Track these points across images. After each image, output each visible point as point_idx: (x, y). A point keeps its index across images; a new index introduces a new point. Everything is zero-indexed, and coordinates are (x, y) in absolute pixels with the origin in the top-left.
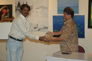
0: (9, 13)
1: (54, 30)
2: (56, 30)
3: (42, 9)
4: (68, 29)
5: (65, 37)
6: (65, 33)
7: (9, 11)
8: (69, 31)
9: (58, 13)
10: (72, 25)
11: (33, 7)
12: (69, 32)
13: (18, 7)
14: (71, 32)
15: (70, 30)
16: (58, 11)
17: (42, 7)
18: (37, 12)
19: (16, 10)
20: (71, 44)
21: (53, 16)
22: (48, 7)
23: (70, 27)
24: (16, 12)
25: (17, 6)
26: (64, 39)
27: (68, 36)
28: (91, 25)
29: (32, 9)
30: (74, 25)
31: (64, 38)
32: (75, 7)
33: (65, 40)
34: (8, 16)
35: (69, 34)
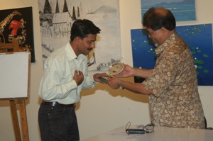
0: (24, 29)
3: (103, 14)
5: (155, 83)
6: (155, 75)
7: (24, 25)
8: (166, 68)
11: (82, 10)
12: (166, 72)
13: (45, 12)
15: (169, 66)
19: (41, 20)
21: (131, 30)
22: (118, 6)
24: (41, 25)
25: (42, 11)
27: (162, 81)
29: (79, 15)
31: (151, 87)
34: (24, 37)
35: (166, 78)
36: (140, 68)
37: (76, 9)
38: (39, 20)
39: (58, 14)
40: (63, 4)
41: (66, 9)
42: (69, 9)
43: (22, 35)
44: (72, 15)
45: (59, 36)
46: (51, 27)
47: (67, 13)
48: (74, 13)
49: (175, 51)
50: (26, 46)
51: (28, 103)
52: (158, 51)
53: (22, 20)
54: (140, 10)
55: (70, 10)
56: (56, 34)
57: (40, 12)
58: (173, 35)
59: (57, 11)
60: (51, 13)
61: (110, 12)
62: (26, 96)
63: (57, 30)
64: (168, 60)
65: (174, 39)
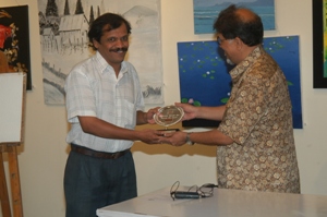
0: (15, 38)
1: (185, 100)
3: (136, 18)
4: (249, 93)
6: (239, 113)
7: (16, 32)
8: (254, 100)
10: (264, 77)
11: (104, 11)
12: (254, 108)
14: (261, 105)
15: (257, 97)
16: (196, 24)
19: (42, 25)
20: (261, 154)
21: (179, 44)
23: (255, 83)
24: (41, 33)
25: (44, 12)
26: (237, 138)
30: (272, 74)
31: (236, 134)
33: (242, 140)
34: (15, 51)
36: (191, 101)
37: (96, 10)
38: (38, 26)
39: (67, 17)
40: (76, 1)
41: (79, 10)
42: (84, 10)
43: (11, 48)
44: (89, 19)
45: (68, 51)
46: (57, 37)
47: (81, 15)
48: (92, 16)
49: (263, 73)
50: (18, 64)
51: (22, 150)
52: (234, 73)
53: (12, 25)
54: (192, 13)
55: (87, 11)
56: (64, 46)
57: (40, 14)
58: (258, 49)
59: (67, 12)
60: (56, 15)
61: (147, 16)
62: (18, 140)
63: (66, 42)
64: (255, 87)
65: (258, 55)
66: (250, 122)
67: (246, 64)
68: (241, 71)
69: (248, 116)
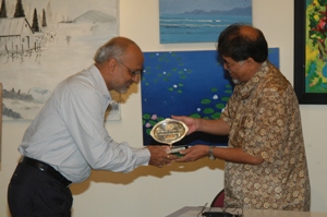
1: (147, 116)
2: (154, 117)
3: (90, 24)
4: (267, 108)
9: (163, 41)
11: (51, 15)
12: (275, 121)
14: (282, 117)
15: (277, 111)
16: (161, 33)
17: (89, 15)
18: (68, 38)
22: (118, 12)
23: (272, 97)
28: (308, 90)
29: (44, 25)
32: (238, 11)
35: (277, 130)
37: (40, 14)
39: (2, 20)
40: (15, 3)
41: (20, 13)
42: (26, 13)
44: (31, 23)
45: (4, 59)
47: (22, 19)
48: (35, 20)
49: (278, 85)
52: (244, 90)
54: (157, 20)
55: (29, 14)
59: (3, 14)
61: (103, 22)
64: (272, 102)
65: (267, 69)
66: (271, 137)
67: (256, 80)
68: (251, 88)
69: (269, 131)
